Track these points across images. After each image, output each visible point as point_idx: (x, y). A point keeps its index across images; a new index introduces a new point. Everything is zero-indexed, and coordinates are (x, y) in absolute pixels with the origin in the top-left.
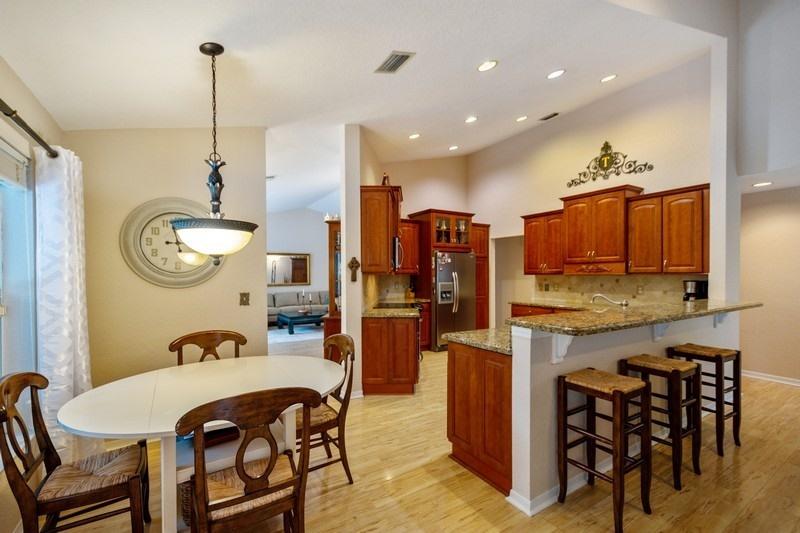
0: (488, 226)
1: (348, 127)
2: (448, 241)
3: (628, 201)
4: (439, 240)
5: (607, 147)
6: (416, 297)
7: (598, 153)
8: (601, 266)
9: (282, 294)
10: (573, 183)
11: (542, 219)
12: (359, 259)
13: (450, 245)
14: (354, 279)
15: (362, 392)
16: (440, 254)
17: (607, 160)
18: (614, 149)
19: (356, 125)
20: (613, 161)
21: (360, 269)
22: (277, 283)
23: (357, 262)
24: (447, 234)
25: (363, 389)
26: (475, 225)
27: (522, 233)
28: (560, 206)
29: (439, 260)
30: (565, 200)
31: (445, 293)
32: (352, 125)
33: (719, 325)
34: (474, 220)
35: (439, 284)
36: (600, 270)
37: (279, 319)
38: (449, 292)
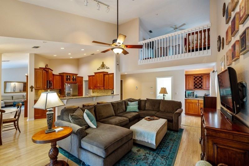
0: (83, 77)
1: (30, 54)
2: (70, 80)
3: (104, 75)
4: (67, 80)
5: (103, 63)
6: (60, 95)
7: (102, 64)
8: (101, 88)
9: (15, 96)
10: (98, 69)
11: (91, 77)
12: (34, 86)
13: (70, 82)
14: (32, 91)
15: (34, 119)
16: (66, 84)
17: (103, 66)
18: (104, 64)
19: (33, 54)
20: (104, 66)
21: (34, 88)
22: (16, 92)
23: (33, 87)
24: (70, 79)
25: (35, 118)
26: (78, 77)
27: (88, 80)
28: (94, 74)
29: (66, 86)
30: (95, 73)
31: (68, 94)
32: (32, 54)
33: (113, 99)
34: (78, 76)
35: (66, 92)
36: (100, 89)
37: (13, 104)
38: (70, 94)
